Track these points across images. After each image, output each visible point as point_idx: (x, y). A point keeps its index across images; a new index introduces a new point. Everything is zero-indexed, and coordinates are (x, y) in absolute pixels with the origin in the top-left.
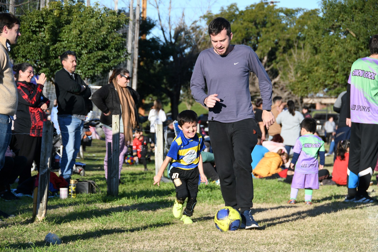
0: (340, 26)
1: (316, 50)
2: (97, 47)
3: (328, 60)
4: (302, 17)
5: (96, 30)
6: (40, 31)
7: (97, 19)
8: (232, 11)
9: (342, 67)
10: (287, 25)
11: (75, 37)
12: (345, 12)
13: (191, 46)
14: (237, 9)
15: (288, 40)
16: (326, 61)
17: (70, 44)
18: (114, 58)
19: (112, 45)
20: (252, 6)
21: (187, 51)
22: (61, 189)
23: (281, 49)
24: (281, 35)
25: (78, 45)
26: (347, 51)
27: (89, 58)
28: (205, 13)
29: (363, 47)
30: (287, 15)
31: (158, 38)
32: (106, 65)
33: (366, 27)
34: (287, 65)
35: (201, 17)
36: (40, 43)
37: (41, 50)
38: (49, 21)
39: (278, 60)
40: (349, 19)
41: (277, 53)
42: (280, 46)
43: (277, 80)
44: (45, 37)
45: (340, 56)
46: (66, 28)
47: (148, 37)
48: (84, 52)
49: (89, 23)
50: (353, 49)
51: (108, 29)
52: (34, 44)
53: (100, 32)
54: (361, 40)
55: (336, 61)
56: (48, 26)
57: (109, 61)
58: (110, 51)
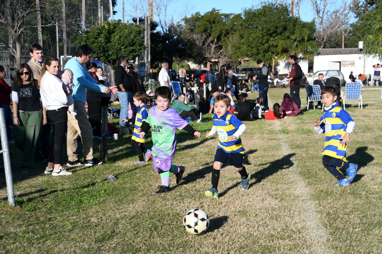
0: (253, 24)
1: (242, 37)
2: (129, 45)
3: (248, 42)
4: (233, 18)
5: (128, 36)
6: (99, 38)
7: (128, 29)
8: (197, 16)
9: (255, 45)
10: (226, 22)
11: (117, 40)
12: (256, 17)
13: (177, 35)
14: (200, 15)
15: (227, 30)
16: (247, 43)
17: (115, 44)
18: (138, 50)
19: (137, 43)
20: (208, 13)
21: (175, 37)
22: (114, 134)
23: (223, 35)
24: (223, 28)
25: (119, 44)
26: (257, 37)
27: (125, 51)
28: (184, 17)
29: (265, 34)
30: (225, 17)
31: (160, 32)
32: (134, 54)
33: (267, 24)
34: (227, 43)
35: (181, 20)
36: (99, 44)
37: (100, 48)
38: (103, 32)
39: (222, 40)
40: (258, 20)
41: (222, 37)
42: (223, 33)
43: (222, 51)
44: (101, 40)
45: (254, 39)
46: (113, 35)
47: (155, 32)
48: (122, 48)
49: (124, 32)
50: (261, 36)
51: (135, 34)
52: (96, 44)
53: (130, 36)
54: (265, 31)
55: (252, 42)
56: (103, 35)
57: (136, 52)
58: (136, 46)
